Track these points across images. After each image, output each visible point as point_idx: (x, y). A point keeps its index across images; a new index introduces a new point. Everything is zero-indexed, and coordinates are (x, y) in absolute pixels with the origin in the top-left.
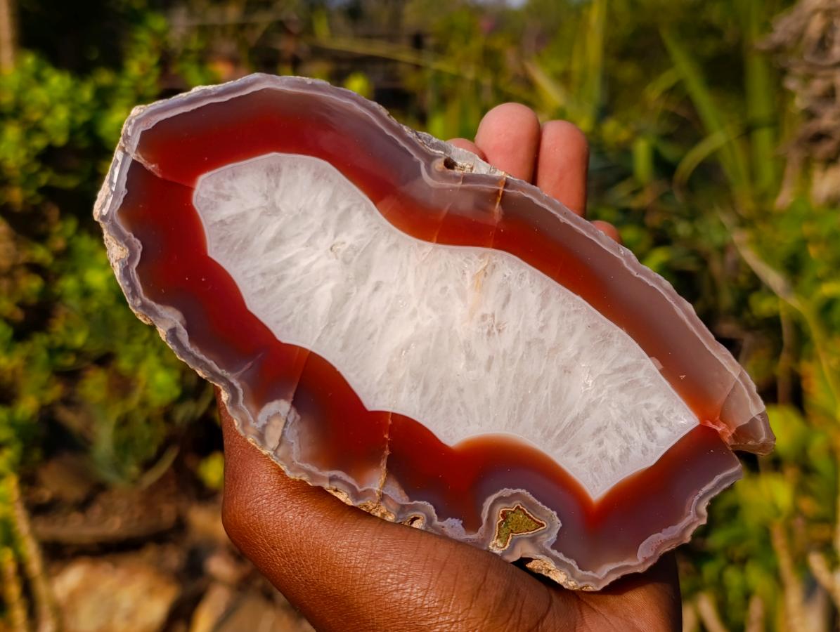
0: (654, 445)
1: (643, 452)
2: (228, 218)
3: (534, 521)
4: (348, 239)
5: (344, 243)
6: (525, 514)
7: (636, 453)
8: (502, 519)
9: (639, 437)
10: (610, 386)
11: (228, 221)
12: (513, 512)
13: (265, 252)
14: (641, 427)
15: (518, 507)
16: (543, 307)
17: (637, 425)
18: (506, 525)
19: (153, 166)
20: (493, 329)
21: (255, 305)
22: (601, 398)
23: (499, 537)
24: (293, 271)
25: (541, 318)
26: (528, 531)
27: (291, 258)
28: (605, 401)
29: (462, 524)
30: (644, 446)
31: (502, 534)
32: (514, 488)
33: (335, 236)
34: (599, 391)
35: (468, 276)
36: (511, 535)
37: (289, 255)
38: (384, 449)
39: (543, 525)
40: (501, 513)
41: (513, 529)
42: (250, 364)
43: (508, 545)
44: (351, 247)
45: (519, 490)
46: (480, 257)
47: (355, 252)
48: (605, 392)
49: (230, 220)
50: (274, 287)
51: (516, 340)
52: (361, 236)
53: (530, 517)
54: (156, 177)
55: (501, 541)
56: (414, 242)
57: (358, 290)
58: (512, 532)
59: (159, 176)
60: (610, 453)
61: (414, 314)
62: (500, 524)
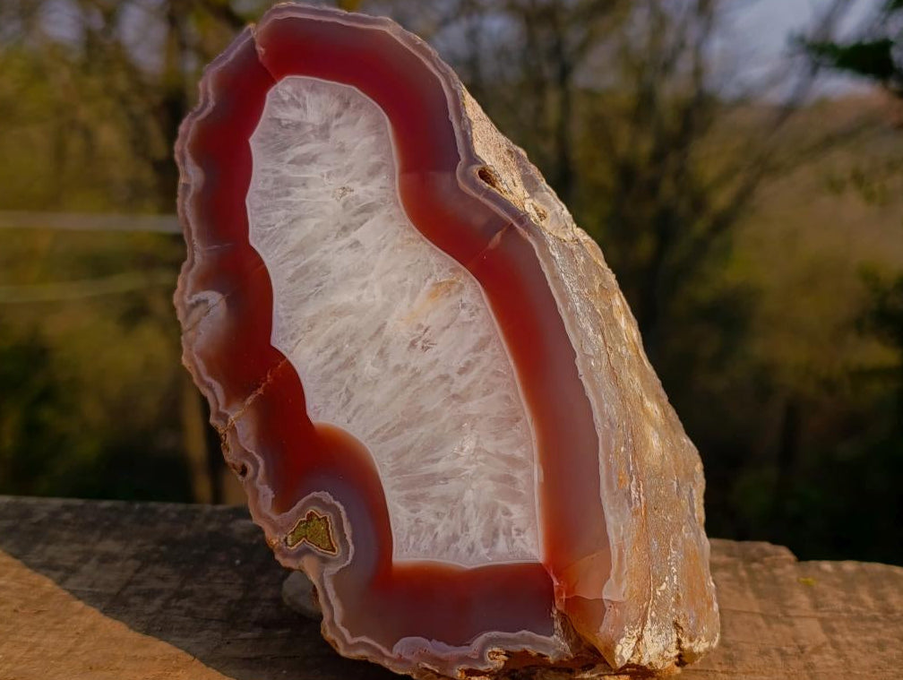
0: (484, 552)
1: (469, 549)
2: (286, 120)
3: (330, 542)
4: (359, 190)
5: (352, 191)
6: (327, 529)
7: (462, 545)
8: (305, 519)
9: (476, 532)
10: (483, 464)
11: (284, 123)
12: (319, 520)
13: (290, 162)
14: (483, 524)
15: (325, 518)
16: (475, 350)
17: (481, 519)
18: (305, 527)
19: (262, 49)
20: (420, 343)
21: (253, 200)
22: (466, 470)
23: (293, 533)
24: (301, 191)
25: (467, 358)
26: (319, 546)
27: (307, 179)
28: (468, 475)
29: (273, 499)
30: (473, 544)
31: (296, 533)
32: (335, 499)
33: (351, 180)
34: (469, 462)
35: (430, 282)
36: (304, 539)
37: (307, 176)
38: (260, 386)
39: (334, 550)
40: (309, 512)
41: (309, 536)
42: (216, 246)
43: (295, 547)
44: (357, 197)
45: (338, 504)
46: (451, 270)
47: (357, 204)
48: (474, 466)
49: (286, 122)
50: (278, 196)
51: (432, 365)
52: (371, 194)
53: (329, 535)
54: (257, 58)
55: (292, 540)
56: (408, 223)
57: (337, 237)
58: (306, 537)
59: (260, 58)
60: (439, 529)
61: (364, 286)
62: (301, 522)
